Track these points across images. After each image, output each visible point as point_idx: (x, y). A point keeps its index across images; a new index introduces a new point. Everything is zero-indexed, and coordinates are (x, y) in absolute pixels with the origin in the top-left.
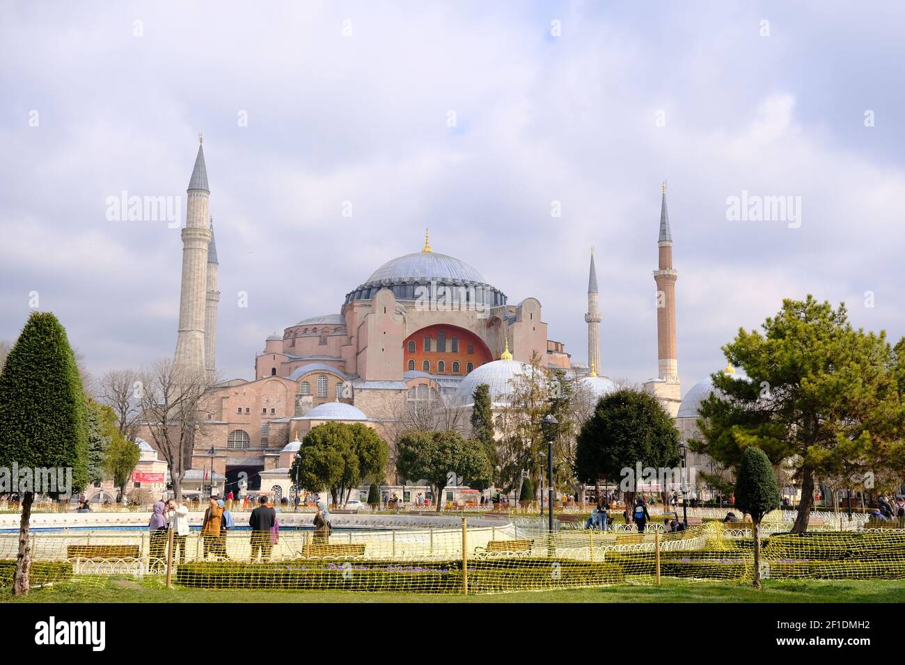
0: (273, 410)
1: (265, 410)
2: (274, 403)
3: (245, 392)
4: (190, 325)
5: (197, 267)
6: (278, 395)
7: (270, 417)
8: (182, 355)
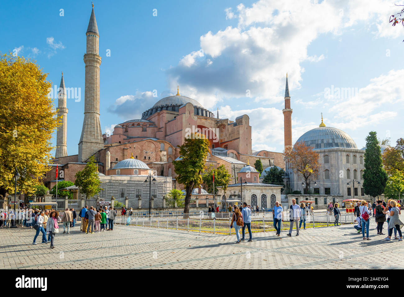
0: (149, 158)
1: (145, 157)
2: (149, 154)
3: (135, 147)
4: (93, 109)
5: (95, 77)
6: (151, 149)
7: (148, 161)
8: (89, 126)
